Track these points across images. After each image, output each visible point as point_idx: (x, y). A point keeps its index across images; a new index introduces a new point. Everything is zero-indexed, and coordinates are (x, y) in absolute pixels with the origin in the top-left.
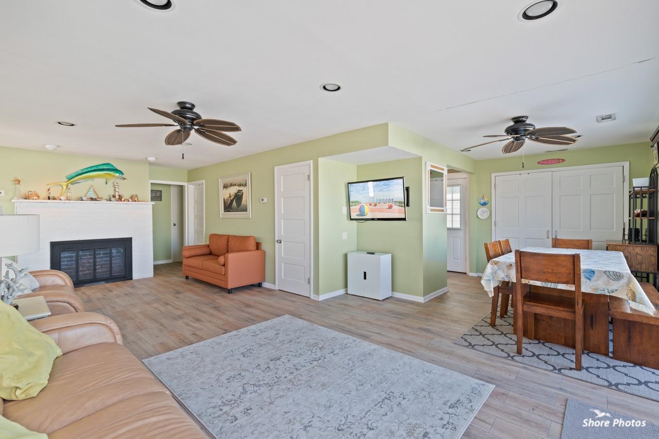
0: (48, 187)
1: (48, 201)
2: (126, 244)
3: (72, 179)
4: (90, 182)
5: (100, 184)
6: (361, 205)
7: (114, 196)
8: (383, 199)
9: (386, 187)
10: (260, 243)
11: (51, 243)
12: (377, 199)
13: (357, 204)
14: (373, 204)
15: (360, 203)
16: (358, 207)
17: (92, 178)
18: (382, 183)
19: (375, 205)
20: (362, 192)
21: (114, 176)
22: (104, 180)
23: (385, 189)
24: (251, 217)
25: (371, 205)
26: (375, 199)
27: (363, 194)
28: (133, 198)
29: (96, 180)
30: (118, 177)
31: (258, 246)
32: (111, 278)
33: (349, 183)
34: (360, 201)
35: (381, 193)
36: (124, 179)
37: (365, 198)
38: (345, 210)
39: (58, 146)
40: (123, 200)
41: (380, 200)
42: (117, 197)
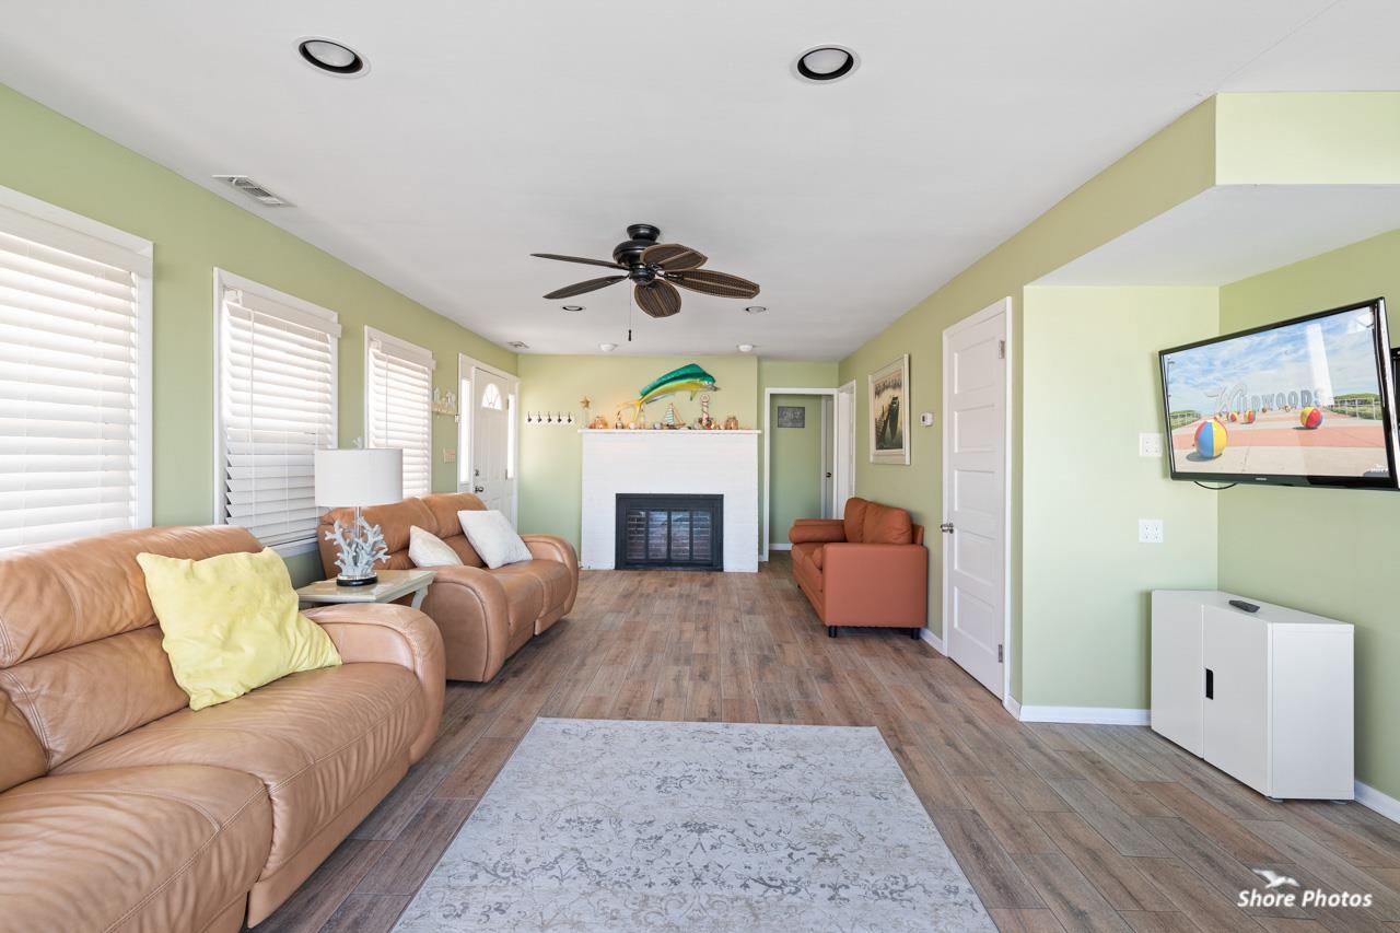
0: (618, 409)
1: (615, 430)
2: (713, 504)
3: (648, 395)
4: (670, 398)
5: (684, 401)
6: (1200, 422)
7: (700, 421)
8: (1281, 395)
9: (1289, 347)
10: (919, 527)
11: (617, 495)
12: (1255, 398)
13: (1187, 419)
14: (1240, 418)
15: (1199, 417)
16: (1191, 430)
17: (672, 391)
18: (1274, 334)
19: (1250, 419)
20: (1202, 380)
21: (701, 386)
22: (688, 394)
23: (1284, 358)
24: (908, 462)
25: (1233, 419)
26: (1249, 397)
27: (1208, 384)
28: (732, 424)
29: (678, 394)
30: (705, 387)
31: (914, 532)
32: (691, 564)
33: (1162, 353)
34: (1197, 410)
35: (1272, 372)
36: (716, 389)
37: (1213, 399)
38: (1151, 444)
39: (616, 346)
40: (712, 426)
41: (1268, 399)
42: (705, 422)
